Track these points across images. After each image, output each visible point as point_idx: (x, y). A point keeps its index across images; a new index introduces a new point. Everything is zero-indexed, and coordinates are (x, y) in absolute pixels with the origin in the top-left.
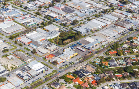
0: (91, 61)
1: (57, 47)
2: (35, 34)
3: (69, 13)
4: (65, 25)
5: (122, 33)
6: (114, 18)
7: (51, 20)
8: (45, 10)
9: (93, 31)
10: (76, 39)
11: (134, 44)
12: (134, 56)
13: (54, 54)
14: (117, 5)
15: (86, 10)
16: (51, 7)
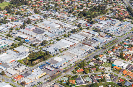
0: (59, 80)
1: (26, 67)
2: (5, 56)
3: (39, 34)
4: (34, 45)
5: (89, 52)
6: (81, 38)
7: (21, 41)
8: (16, 32)
9: (62, 50)
10: (45, 59)
11: (100, 62)
12: (100, 74)
13: (23, 75)
14: (85, 25)
15: (55, 31)
16: (22, 28)
